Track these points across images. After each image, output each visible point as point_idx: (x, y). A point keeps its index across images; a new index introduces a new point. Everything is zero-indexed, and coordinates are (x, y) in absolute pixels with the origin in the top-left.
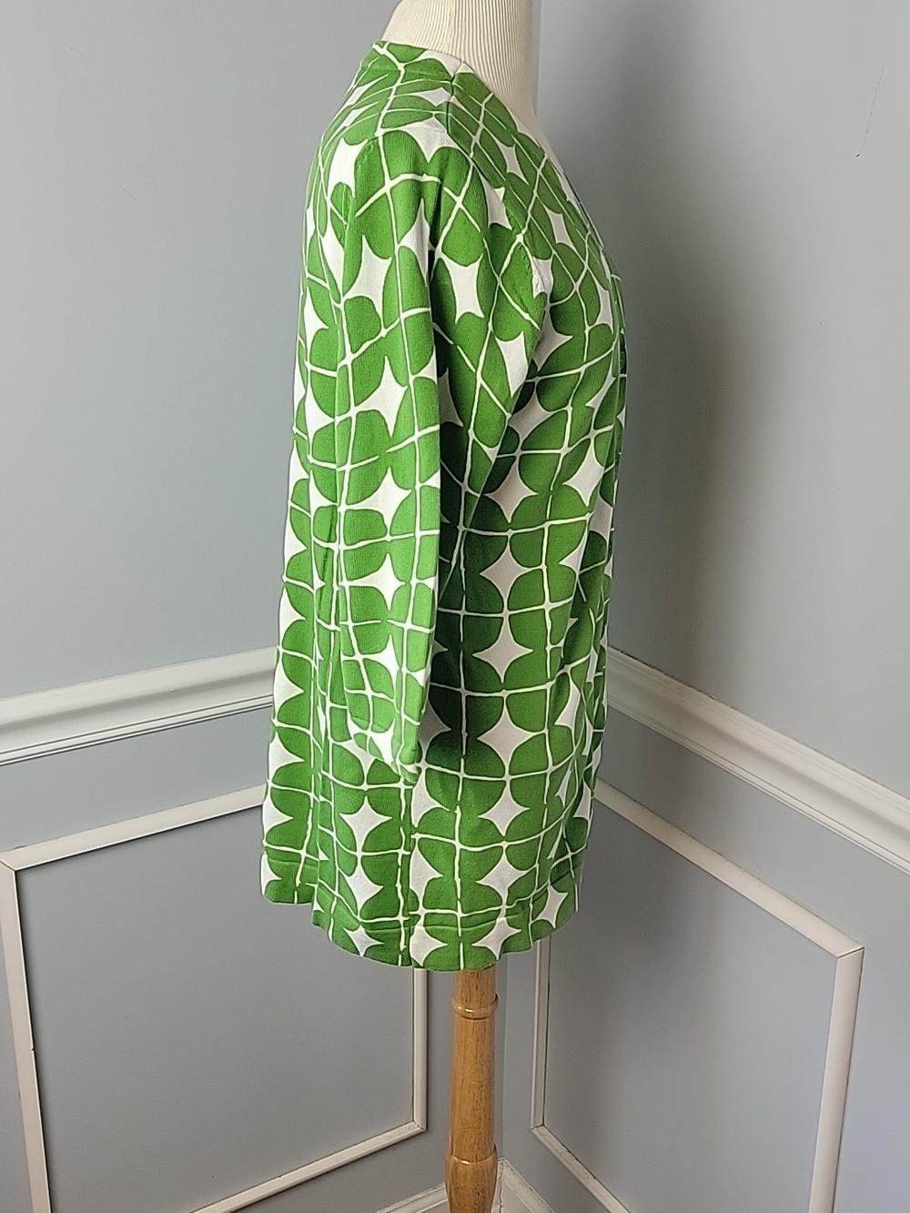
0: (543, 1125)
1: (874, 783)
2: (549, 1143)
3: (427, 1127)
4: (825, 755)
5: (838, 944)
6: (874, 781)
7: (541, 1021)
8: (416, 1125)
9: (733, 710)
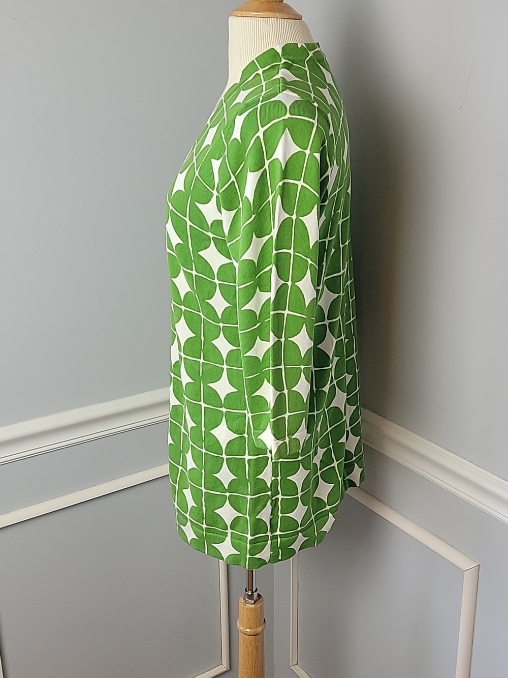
0: (297, 664)
1: (482, 470)
2: (301, 674)
3: (230, 668)
4: (454, 453)
5: (465, 563)
6: (483, 468)
7: (294, 604)
8: (224, 667)
9: (399, 426)
